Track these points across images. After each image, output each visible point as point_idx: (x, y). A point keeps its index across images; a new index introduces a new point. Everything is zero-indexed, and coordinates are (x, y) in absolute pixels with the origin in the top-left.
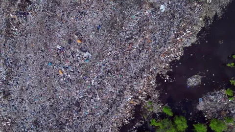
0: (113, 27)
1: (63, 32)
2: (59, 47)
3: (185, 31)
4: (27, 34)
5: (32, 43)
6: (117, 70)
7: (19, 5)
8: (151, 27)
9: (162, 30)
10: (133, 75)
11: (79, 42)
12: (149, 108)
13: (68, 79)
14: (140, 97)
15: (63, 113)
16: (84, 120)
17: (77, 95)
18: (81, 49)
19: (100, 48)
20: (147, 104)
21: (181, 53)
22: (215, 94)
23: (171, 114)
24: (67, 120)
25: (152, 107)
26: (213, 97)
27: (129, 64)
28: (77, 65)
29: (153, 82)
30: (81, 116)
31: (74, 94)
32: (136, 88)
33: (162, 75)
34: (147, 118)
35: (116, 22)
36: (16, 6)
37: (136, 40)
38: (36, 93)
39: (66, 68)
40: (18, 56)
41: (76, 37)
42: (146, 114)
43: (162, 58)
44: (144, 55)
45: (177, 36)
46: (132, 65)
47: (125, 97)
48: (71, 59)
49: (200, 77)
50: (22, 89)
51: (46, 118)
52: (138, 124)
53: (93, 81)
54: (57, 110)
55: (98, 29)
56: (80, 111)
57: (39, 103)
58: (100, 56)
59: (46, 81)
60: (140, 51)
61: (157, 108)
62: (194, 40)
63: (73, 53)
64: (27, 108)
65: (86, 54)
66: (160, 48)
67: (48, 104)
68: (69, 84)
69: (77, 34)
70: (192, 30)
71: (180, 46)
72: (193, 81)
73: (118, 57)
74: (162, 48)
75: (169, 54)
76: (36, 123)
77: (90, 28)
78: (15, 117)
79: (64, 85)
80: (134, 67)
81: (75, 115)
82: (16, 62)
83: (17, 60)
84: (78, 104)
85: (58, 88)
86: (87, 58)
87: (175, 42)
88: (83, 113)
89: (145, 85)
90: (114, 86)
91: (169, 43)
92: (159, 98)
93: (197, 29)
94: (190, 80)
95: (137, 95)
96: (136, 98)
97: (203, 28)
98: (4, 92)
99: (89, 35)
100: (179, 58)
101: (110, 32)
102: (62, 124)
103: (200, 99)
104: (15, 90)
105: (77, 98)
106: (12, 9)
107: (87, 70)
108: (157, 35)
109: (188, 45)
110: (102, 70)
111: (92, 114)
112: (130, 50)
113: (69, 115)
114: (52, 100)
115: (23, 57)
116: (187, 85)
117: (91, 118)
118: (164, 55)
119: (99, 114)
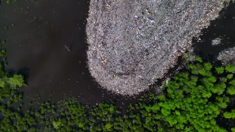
0: (169, 5)
1: (139, 8)
2: (136, 16)
3: (212, 10)
4: (117, 8)
5: (120, 14)
6: (171, 31)
8: (193, 6)
9: (199, 7)
10: (180, 35)
11: (149, 14)
12: (187, 58)
13: (141, 36)
14: (182, 51)
15: (138, 56)
16: (150, 60)
17: (146, 46)
18: (149, 18)
19: (161, 18)
20: (186, 56)
21: (209, 24)
22: (229, 50)
23: (201, 61)
24: (140, 60)
25: (189, 57)
26: (228, 52)
27: (179, 28)
28: (147, 27)
29: (190, 42)
30: (149, 58)
31: (144, 45)
32: (179, 45)
33: (196, 38)
34: (186, 64)
35: (171, 2)
37: (184, 13)
38: (121, 44)
39: (140, 29)
40: (111, 22)
41: (147, 10)
42: (185, 62)
43: (197, 27)
44: (188, 23)
45: (207, 13)
46: (181, 28)
47: (173, 50)
48: (143, 24)
49: (220, 39)
50: (113, 42)
51: (127, 59)
52: (179, 68)
53: (156, 38)
54: (134, 54)
55: (160, 6)
56: (148, 55)
57: (123, 50)
58: (160, 23)
59: (128, 37)
60: (186, 20)
61: (192, 58)
62: (217, 16)
63: (145, 20)
64: (116, 53)
65: (152, 21)
66: (197, 19)
67: (129, 50)
68: (142, 39)
69: (148, 9)
70: (216, 10)
71: (208, 19)
72: (216, 42)
73: (172, 23)
74: (198, 20)
75: (201, 24)
76: (122, 61)
77: (155, 5)
78: (109, 57)
79: (138, 40)
80: (182, 30)
81: (145, 57)
82: (110, 25)
83: (111, 24)
84: (147, 51)
85: (135, 41)
86: (153, 24)
87: (205, 16)
88: (150, 56)
89: (185, 43)
90: (169, 41)
91: (202, 17)
92: (194, 52)
93: (219, 9)
94: (214, 41)
95: (180, 50)
97: (223, 9)
98: (103, 43)
99: (154, 10)
100: (207, 27)
101: (167, 8)
102: (137, 62)
103: (220, 53)
104: (109, 42)
105: (146, 48)
107: (152, 31)
108: (196, 10)
109: (213, 19)
110: (161, 31)
111: (155, 57)
112: (180, 19)
113: (142, 57)
114: (131, 49)
115: (114, 22)
116: (211, 44)
117: (154, 59)
118: (198, 24)
119: (159, 57)
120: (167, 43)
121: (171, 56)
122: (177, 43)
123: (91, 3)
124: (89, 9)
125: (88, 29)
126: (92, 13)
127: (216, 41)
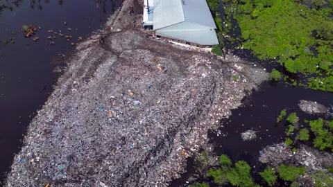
0: (162, 87)
1: (119, 89)
2: (113, 97)
5: (88, 95)
7: (83, 78)
10: (182, 118)
11: (132, 94)
12: (203, 161)
13: (117, 119)
14: (192, 149)
15: (105, 146)
16: (127, 154)
17: (123, 132)
18: (133, 98)
19: (151, 99)
20: (201, 157)
21: (229, 113)
22: (275, 146)
24: (108, 153)
25: (208, 160)
26: (274, 148)
27: (178, 108)
28: (128, 109)
29: (205, 136)
30: (125, 150)
31: (120, 132)
32: (187, 140)
33: (214, 131)
34: (203, 172)
35: (165, 84)
36: (81, 78)
37: (183, 92)
38: (80, 131)
40: (71, 105)
41: (130, 91)
42: (201, 167)
43: (211, 115)
44: (191, 103)
46: (181, 109)
47: (175, 146)
48: (122, 105)
49: (254, 132)
50: (66, 128)
51: (84, 152)
52: (191, 179)
53: (141, 122)
54: (98, 144)
55: (150, 87)
56: (124, 144)
57: (80, 139)
58: (150, 104)
59: (93, 121)
60: (188, 100)
61: (213, 161)
62: (239, 104)
63: (125, 101)
64: (66, 144)
65: (136, 102)
67: (90, 139)
68: (117, 124)
71: (226, 107)
72: (248, 135)
73: (167, 104)
74: (209, 105)
75: (217, 112)
77: (143, 87)
78: (48, 152)
79: (111, 124)
80: (184, 111)
81: (118, 148)
82: (67, 109)
83: (70, 107)
84: (123, 139)
85: (105, 126)
86: (138, 105)
87: (221, 103)
88: (127, 147)
89: (195, 139)
90: (163, 124)
92: (214, 151)
93: (239, 97)
94: (244, 134)
95: (189, 147)
96: (188, 150)
98: (45, 131)
99: (141, 91)
100: (228, 117)
101: (160, 90)
102: (102, 156)
103: (261, 152)
105: (123, 135)
106: (77, 79)
107: (136, 114)
109: (234, 108)
110: (151, 113)
111: (138, 148)
112: (178, 98)
114: (96, 137)
115: (76, 105)
116: (242, 139)
117: (136, 152)
118: (213, 112)
119: (146, 148)
120: (160, 126)
121: (172, 155)
122: (181, 135)
123: (53, 94)
124: (46, 101)
125: (34, 123)
126: (49, 104)
127: (248, 133)
